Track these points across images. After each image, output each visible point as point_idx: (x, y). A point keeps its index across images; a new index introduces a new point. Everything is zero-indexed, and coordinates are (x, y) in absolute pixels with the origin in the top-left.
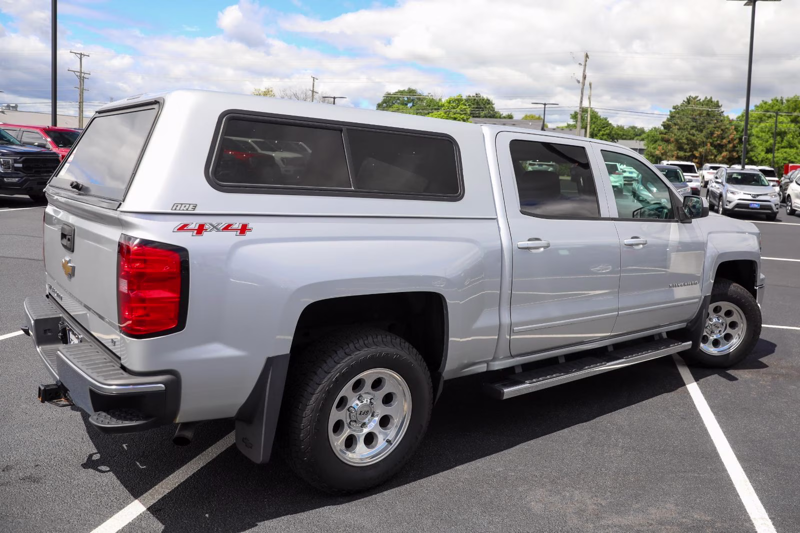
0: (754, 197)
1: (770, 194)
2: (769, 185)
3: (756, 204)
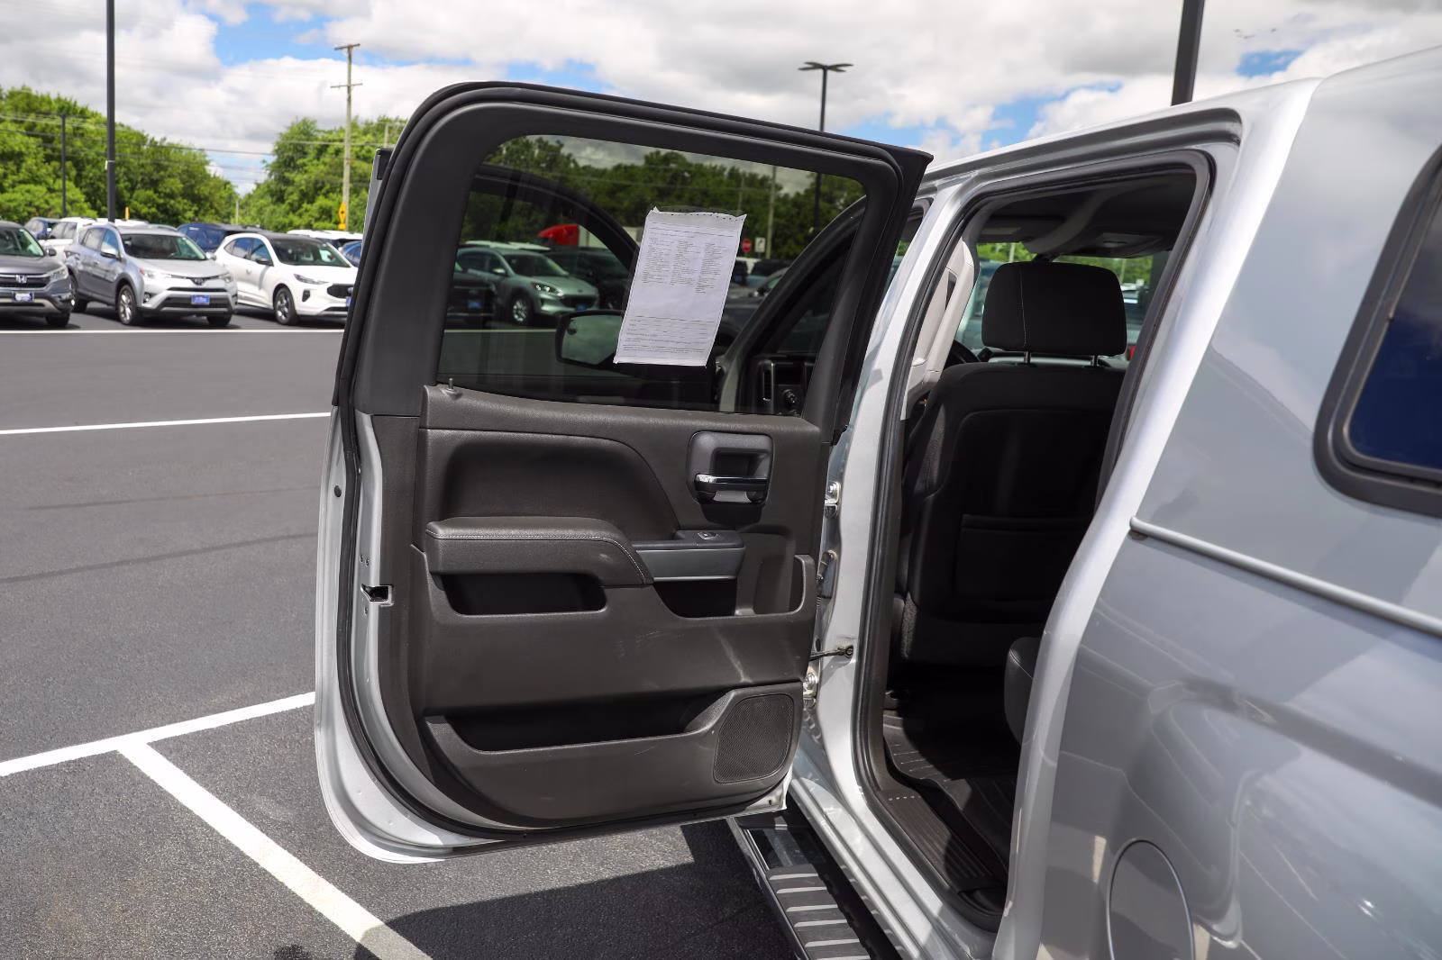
0: (197, 284)
1: (222, 275)
2: (206, 259)
3: (203, 296)
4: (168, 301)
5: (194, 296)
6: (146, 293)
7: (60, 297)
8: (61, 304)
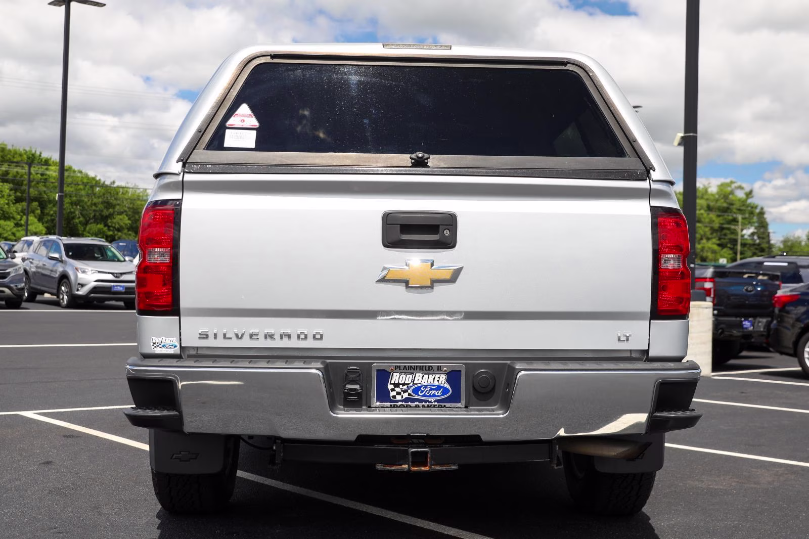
0: (116, 277)
3: (120, 286)
4: (95, 290)
5: (114, 286)
6: (79, 284)
7: (16, 286)
8: (17, 291)
